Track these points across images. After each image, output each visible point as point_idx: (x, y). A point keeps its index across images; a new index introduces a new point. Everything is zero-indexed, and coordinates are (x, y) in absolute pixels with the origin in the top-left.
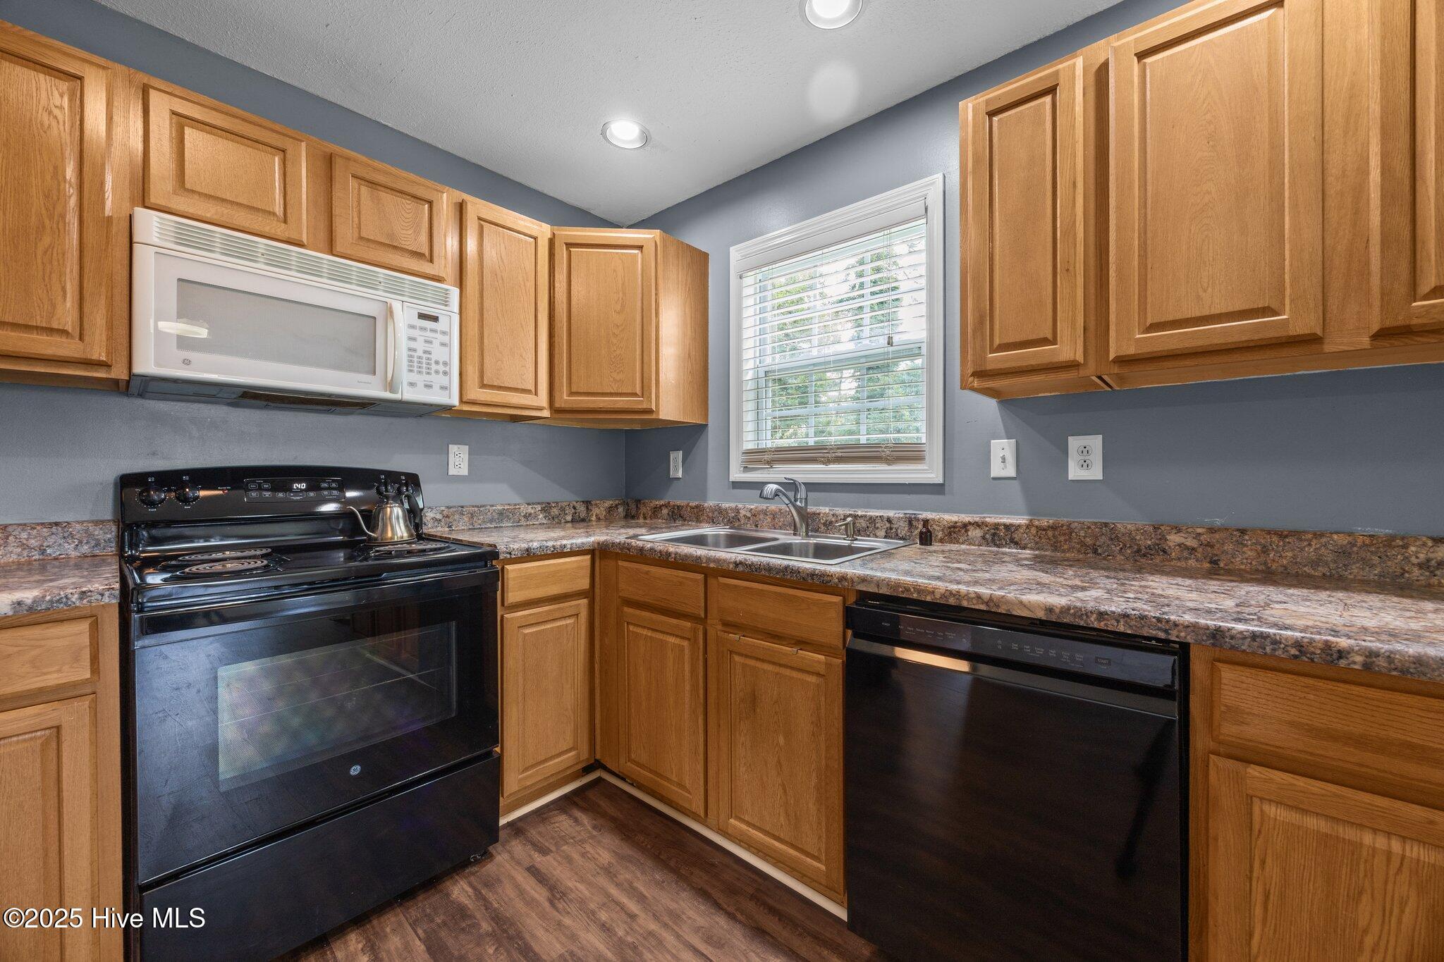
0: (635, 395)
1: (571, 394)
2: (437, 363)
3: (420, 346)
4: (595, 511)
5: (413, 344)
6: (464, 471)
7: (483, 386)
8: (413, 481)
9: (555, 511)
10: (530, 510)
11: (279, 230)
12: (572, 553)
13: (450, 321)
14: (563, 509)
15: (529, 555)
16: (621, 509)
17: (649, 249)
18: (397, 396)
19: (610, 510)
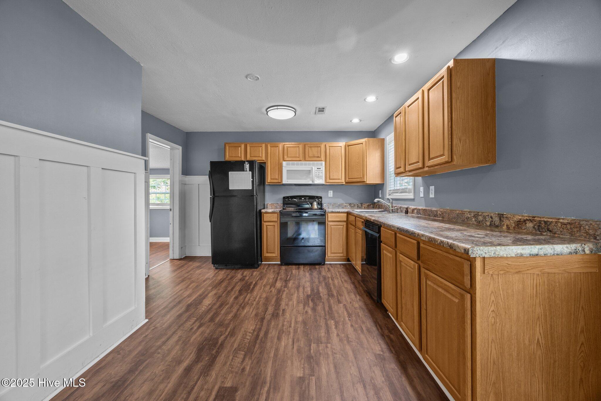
0: (361, 178)
1: (349, 179)
2: (320, 176)
3: (317, 174)
4: (364, 206)
5: (316, 174)
6: (332, 196)
7: (330, 179)
8: (321, 198)
9: (352, 205)
10: (346, 205)
11: (298, 159)
12: (342, 213)
13: (323, 168)
14: (354, 205)
15: (332, 212)
16: (372, 206)
17: (364, 144)
18: (314, 183)
19: (368, 206)
